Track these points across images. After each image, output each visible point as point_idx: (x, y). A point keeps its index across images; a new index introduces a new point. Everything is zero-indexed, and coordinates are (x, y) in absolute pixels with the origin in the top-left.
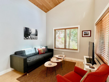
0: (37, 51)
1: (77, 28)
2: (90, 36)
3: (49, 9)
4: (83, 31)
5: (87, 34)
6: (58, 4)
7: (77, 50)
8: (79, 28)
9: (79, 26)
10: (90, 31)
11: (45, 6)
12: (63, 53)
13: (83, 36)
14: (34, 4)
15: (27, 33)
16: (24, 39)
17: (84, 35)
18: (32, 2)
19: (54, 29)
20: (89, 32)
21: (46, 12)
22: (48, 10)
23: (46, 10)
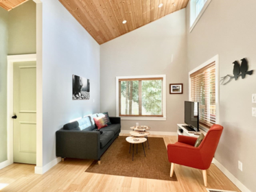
0: (94, 123)
1: (162, 79)
2: (182, 93)
3: (107, 38)
4: (170, 85)
5: (177, 90)
6: (126, 33)
7: (162, 116)
8: (164, 79)
9: (164, 76)
10: (182, 84)
11: (104, 33)
12: (137, 124)
13: (172, 92)
14: (86, 29)
15: (77, 88)
16: (73, 98)
17: (174, 90)
18: (83, 26)
19: (118, 78)
20: (181, 86)
21: (100, 43)
22: (105, 41)
23: (101, 40)
